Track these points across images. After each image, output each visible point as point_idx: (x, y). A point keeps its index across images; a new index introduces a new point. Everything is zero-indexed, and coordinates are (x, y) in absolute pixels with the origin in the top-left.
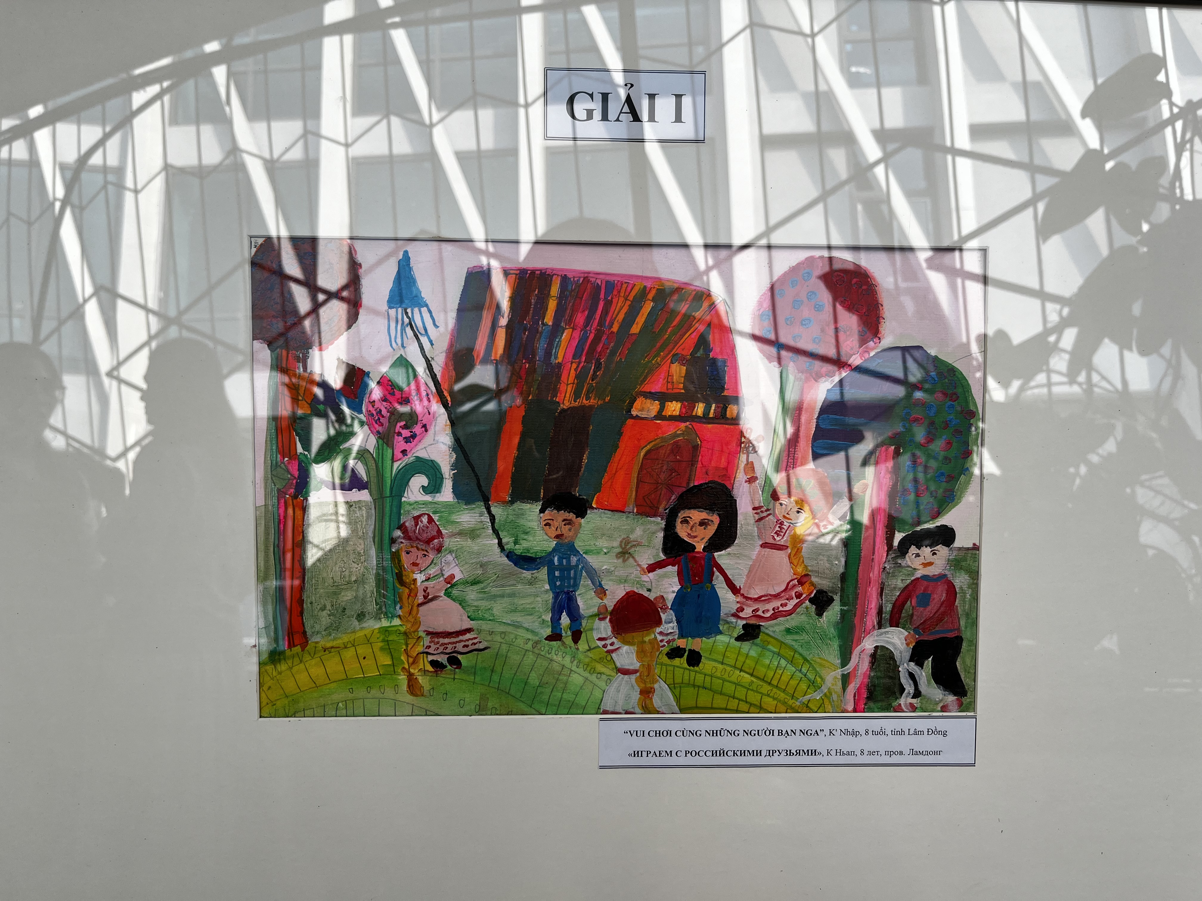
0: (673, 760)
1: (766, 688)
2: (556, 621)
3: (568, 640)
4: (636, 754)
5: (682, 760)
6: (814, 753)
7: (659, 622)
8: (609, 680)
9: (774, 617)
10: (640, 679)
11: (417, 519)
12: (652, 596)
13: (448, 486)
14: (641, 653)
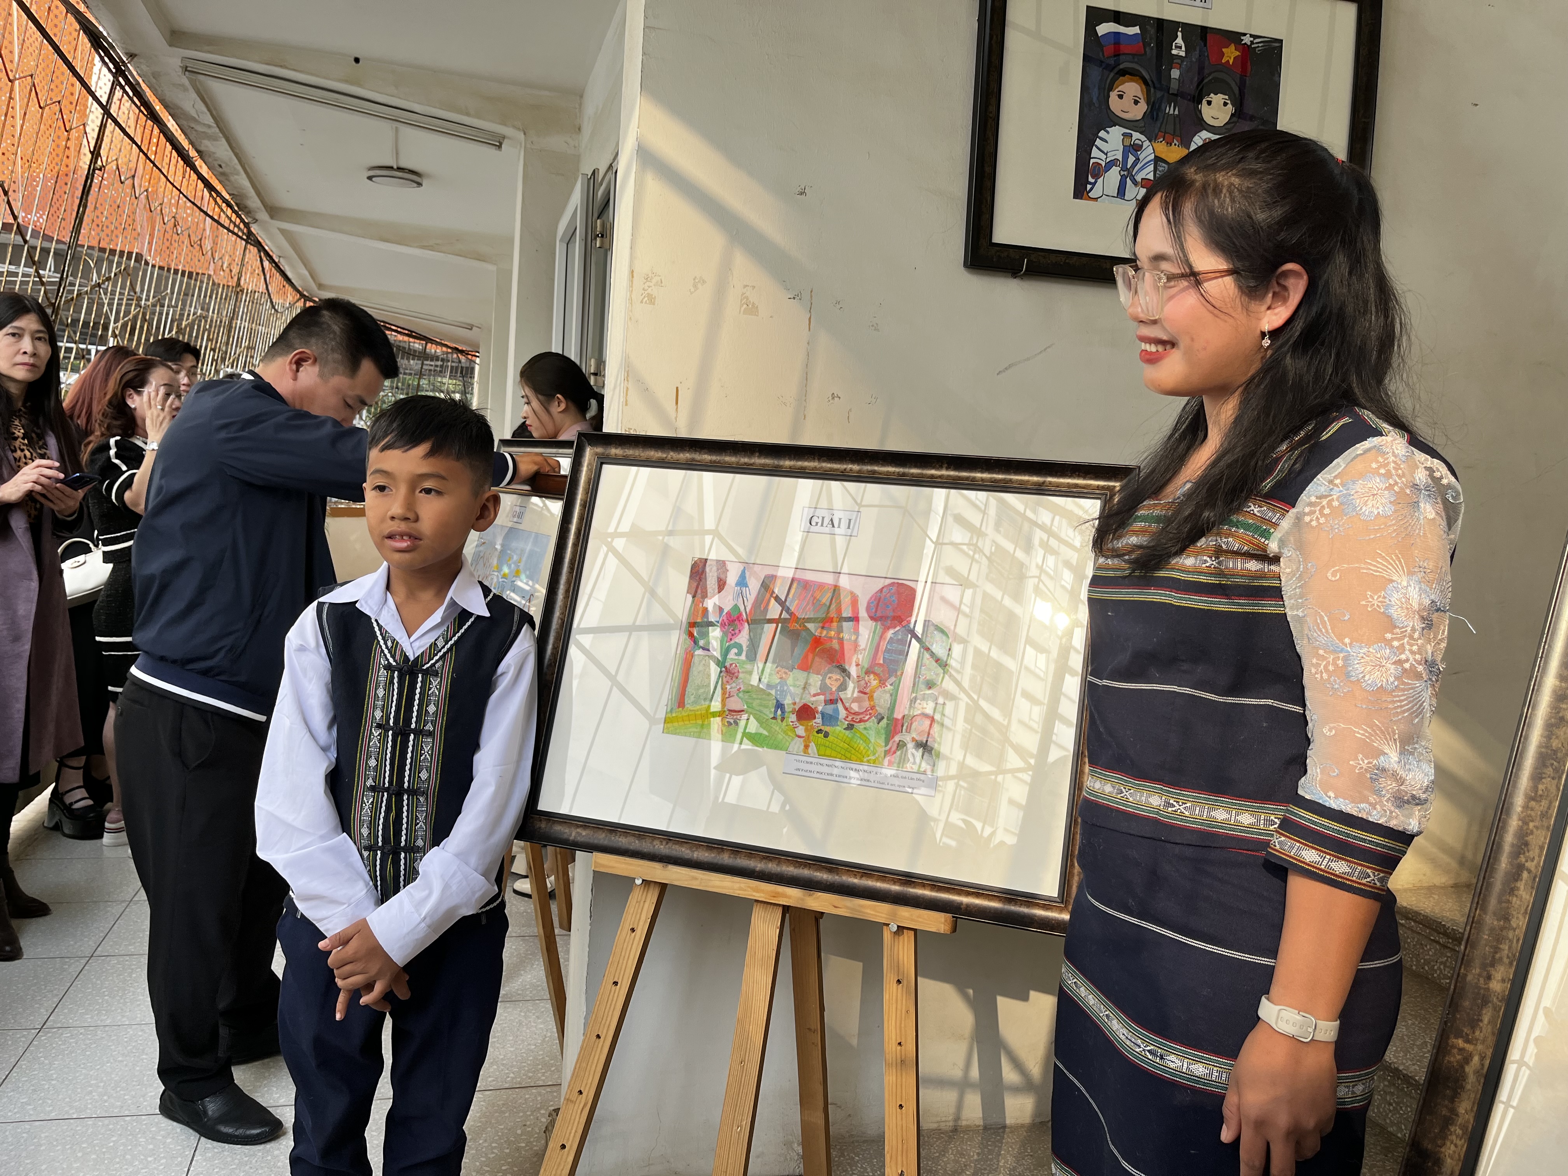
0: (811, 775)
1: (853, 751)
2: (776, 712)
3: (779, 721)
4: (798, 769)
5: (815, 775)
6: (868, 781)
7: (815, 718)
8: (793, 739)
9: (860, 722)
10: (805, 741)
11: (731, 665)
12: (813, 707)
13: (744, 654)
14: (806, 730)
